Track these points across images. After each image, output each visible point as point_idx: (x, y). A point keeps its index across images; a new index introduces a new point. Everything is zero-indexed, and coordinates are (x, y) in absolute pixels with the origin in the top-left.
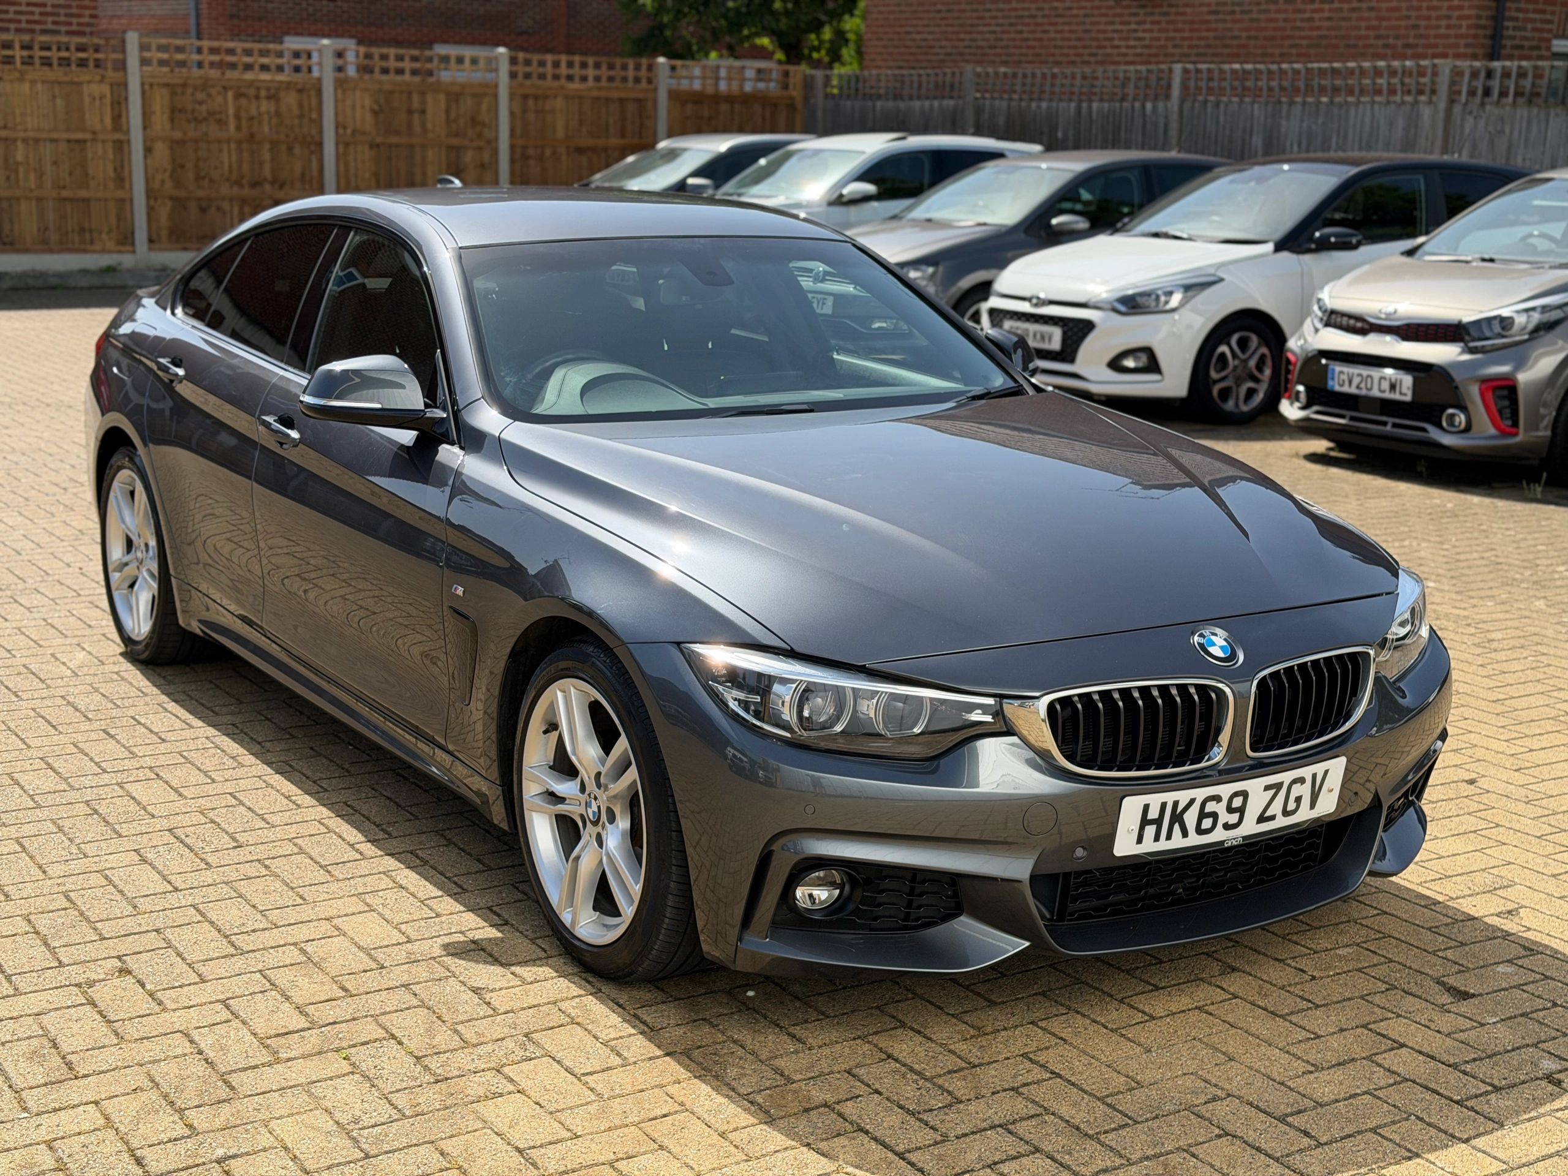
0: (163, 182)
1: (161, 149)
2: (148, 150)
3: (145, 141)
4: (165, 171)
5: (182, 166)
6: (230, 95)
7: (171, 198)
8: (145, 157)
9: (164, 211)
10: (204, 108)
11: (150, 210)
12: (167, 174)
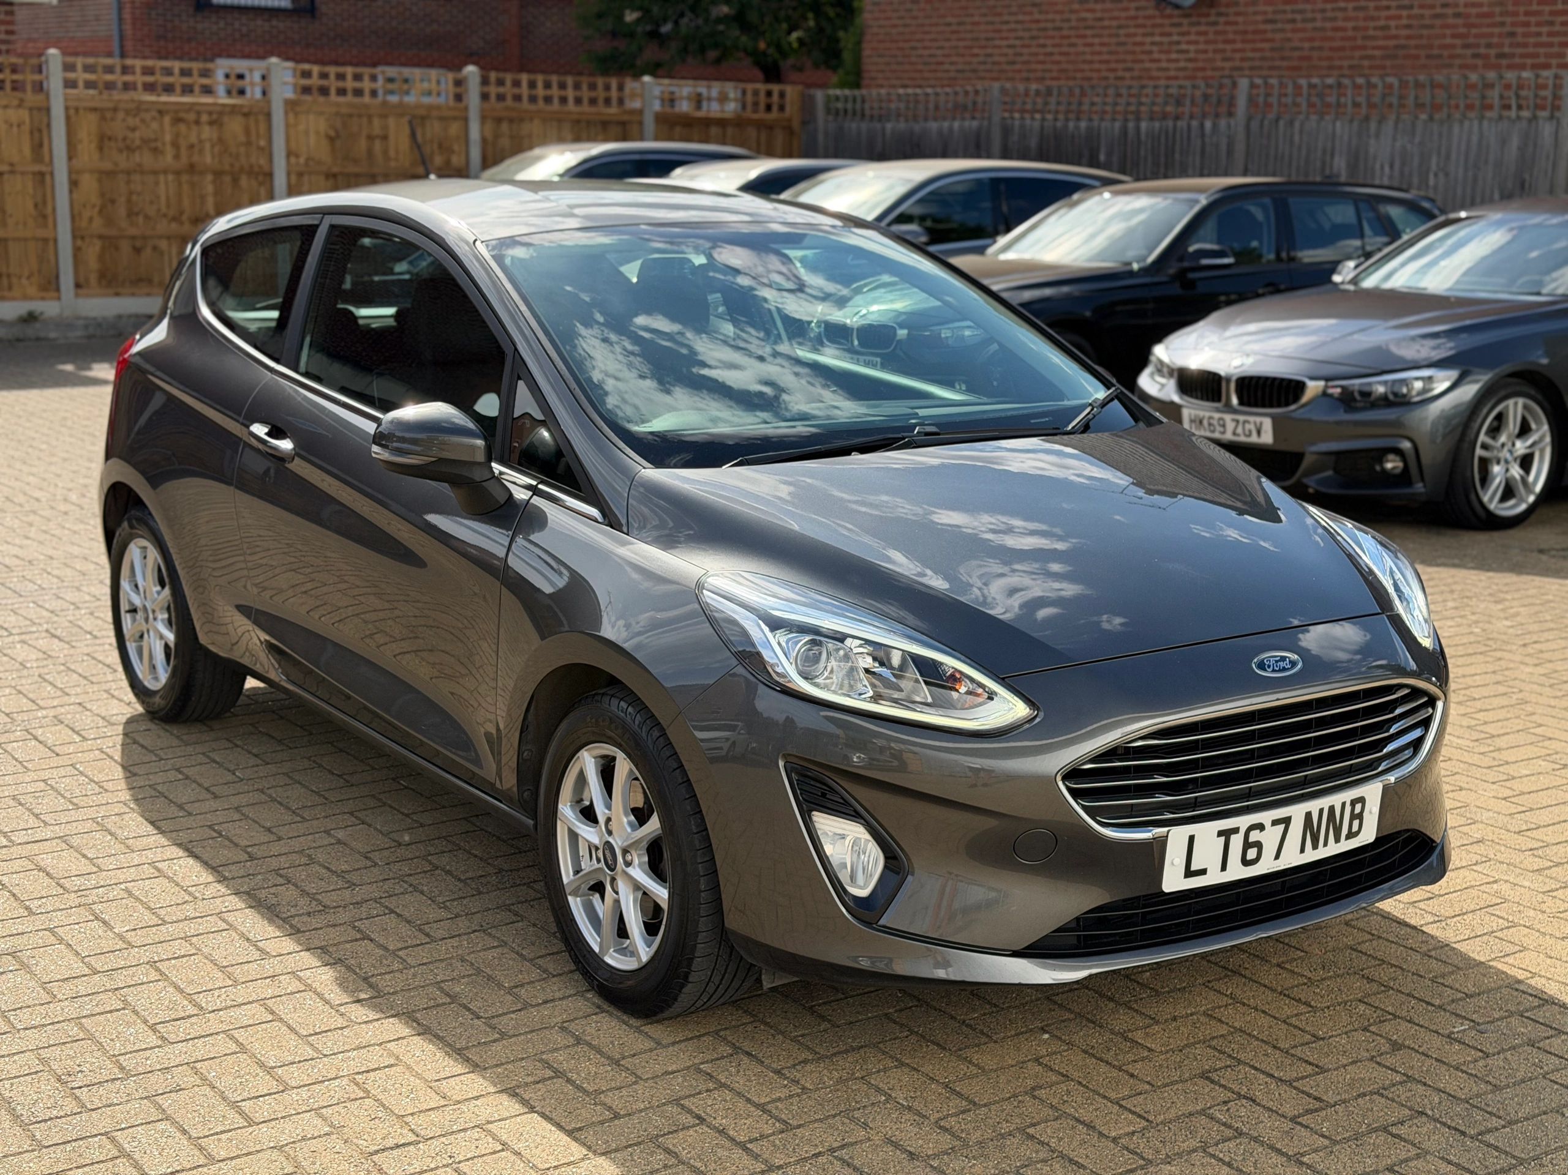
0: (91, 219)
1: (88, 183)
2: (74, 184)
3: (70, 172)
4: (94, 206)
5: (113, 202)
6: (167, 119)
7: (101, 237)
8: (71, 192)
9: (92, 251)
10: (137, 134)
11: (77, 251)
12: (97, 209)
